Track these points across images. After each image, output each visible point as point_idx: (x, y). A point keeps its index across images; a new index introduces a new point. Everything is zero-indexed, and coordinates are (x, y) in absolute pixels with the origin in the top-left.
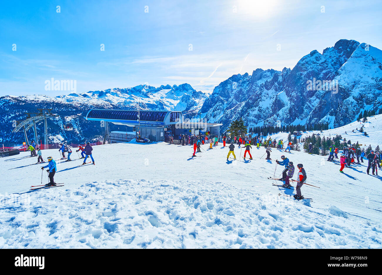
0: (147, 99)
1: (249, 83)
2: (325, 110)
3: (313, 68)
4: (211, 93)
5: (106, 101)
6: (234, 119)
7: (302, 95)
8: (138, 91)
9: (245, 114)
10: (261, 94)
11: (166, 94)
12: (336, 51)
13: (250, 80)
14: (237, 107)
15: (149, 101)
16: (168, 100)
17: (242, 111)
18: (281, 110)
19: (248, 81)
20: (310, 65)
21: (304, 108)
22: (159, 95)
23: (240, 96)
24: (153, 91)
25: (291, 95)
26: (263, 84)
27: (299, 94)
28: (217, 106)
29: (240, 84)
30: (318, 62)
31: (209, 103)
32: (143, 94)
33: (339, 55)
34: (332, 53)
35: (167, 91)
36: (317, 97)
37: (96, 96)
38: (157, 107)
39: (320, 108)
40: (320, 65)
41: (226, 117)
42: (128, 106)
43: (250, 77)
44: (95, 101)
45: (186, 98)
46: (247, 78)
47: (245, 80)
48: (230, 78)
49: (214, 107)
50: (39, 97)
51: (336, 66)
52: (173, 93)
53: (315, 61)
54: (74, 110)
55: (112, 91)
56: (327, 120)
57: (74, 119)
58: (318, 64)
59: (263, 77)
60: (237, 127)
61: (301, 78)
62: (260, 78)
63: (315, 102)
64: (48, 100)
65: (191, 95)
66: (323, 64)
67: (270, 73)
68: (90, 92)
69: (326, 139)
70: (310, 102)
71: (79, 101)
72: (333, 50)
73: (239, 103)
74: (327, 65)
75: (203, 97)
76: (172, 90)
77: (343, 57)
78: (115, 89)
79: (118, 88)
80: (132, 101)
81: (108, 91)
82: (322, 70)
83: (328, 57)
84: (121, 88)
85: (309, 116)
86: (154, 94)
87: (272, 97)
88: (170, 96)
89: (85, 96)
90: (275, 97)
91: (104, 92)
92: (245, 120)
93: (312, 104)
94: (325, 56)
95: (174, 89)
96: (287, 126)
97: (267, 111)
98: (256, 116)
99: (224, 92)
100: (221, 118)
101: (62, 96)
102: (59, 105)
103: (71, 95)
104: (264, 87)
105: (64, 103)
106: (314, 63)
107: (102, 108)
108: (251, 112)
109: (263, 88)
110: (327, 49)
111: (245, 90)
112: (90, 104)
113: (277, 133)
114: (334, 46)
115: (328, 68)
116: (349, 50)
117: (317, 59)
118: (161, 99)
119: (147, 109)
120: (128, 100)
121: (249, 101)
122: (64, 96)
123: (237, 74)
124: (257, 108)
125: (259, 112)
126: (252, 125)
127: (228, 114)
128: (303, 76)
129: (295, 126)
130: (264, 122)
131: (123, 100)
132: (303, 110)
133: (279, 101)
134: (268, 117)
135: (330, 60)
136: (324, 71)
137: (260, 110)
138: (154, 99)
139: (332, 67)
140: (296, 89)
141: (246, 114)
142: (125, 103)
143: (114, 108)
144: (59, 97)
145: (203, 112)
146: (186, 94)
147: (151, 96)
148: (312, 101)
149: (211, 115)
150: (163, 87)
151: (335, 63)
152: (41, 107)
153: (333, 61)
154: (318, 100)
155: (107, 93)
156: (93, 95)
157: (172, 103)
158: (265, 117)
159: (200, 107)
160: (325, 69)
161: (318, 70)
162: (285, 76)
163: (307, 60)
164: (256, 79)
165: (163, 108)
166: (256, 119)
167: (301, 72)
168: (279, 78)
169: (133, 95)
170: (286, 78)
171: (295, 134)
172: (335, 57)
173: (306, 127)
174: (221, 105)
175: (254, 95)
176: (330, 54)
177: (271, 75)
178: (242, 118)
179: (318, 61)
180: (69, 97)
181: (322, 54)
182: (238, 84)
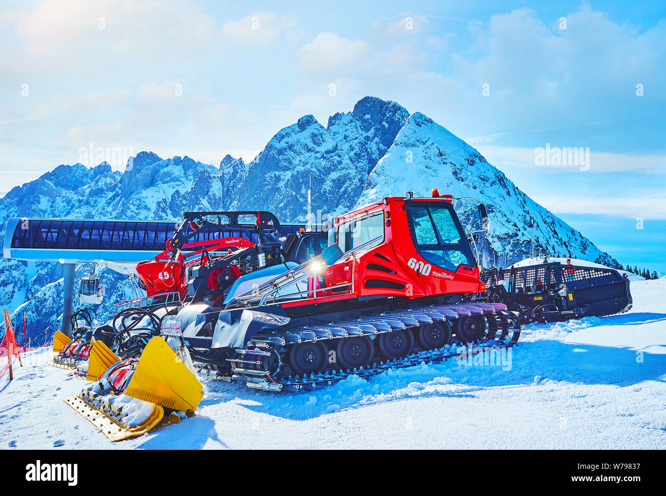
1: (114, 197)
3: (307, 164)
9: (109, 298)
12: (359, 123)
13: (120, 185)
19: (113, 189)
20: (299, 154)
26: (164, 200)
29: (85, 198)
30: (317, 149)
33: (365, 135)
34: (348, 127)
40: (323, 156)
41: (37, 311)
43: (119, 178)
46: (108, 180)
47: (99, 183)
51: (359, 162)
53: (311, 145)
58: (317, 152)
59: (161, 180)
61: (278, 189)
62: (152, 183)
66: (331, 154)
67: (180, 168)
72: (352, 121)
74: (339, 159)
77: (375, 141)
82: (328, 171)
83: (341, 137)
94: (335, 134)
104: (169, 212)
106: (309, 150)
109: (166, 213)
110: (337, 116)
114: (352, 111)
115: (342, 166)
116: (387, 125)
117: (316, 138)
123: (71, 165)
127: (45, 300)
128: (281, 184)
135: (346, 146)
136: (334, 175)
139: (351, 165)
151: (358, 155)
153: (352, 149)
160: (335, 167)
161: (319, 170)
162: (230, 180)
163: (290, 140)
164: (137, 186)
167: (277, 173)
168: (213, 185)
170: (233, 187)
172: (356, 138)
176: (346, 131)
177: (185, 174)
179: (319, 146)
181: (326, 127)
182: (75, 197)
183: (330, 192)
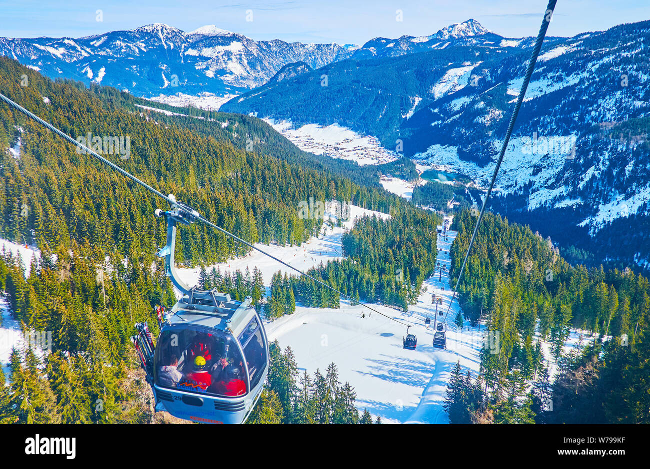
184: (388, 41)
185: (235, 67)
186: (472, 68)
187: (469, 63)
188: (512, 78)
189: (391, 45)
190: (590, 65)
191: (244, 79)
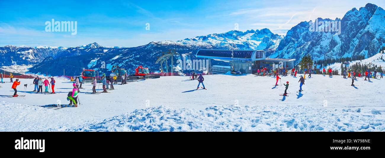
0: (237, 41)
2: (362, 46)
3: (354, 19)
4: (285, 35)
5: (208, 43)
6: (302, 55)
7: (348, 37)
8: (230, 35)
10: (321, 36)
11: (251, 37)
14: (305, 46)
15: (238, 42)
16: (252, 41)
17: (308, 48)
18: (336, 47)
20: (352, 17)
21: (350, 45)
22: (246, 37)
23: (307, 37)
24: (241, 35)
25: (341, 37)
27: (346, 36)
28: (290, 45)
29: (307, 29)
31: (283, 43)
32: (234, 37)
33: (368, 12)
35: (252, 34)
36: (357, 38)
37: (201, 40)
38: (244, 46)
39: (359, 45)
41: (297, 54)
42: (223, 47)
44: (201, 43)
45: (266, 39)
48: (299, 24)
49: (288, 46)
50: (168, 42)
52: (256, 36)
54: (187, 49)
55: (212, 36)
56: (364, 53)
57: (187, 56)
58: (357, 17)
60: (306, 61)
61: (347, 26)
63: (356, 41)
64: (173, 43)
65: (270, 37)
66: (360, 17)
68: (197, 37)
69: (364, 65)
70: (353, 41)
71: (191, 43)
72: (365, 9)
73: (306, 43)
74: (362, 18)
75: (279, 38)
76: (255, 34)
78: (214, 34)
79: (216, 34)
80: (226, 42)
81: (209, 36)
82: (359, 21)
83: (362, 13)
84: (218, 33)
85: (353, 51)
86: (242, 37)
87: (329, 38)
88: (254, 38)
89: (194, 40)
90: (331, 38)
91: (207, 36)
92: (311, 55)
93: (355, 43)
95: (257, 32)
96: (340, 59)
97: (326, 48)
98: (318, 52)
99: (295, 34)
100: (293, 54)
101: (181, 41)
102: (178, 46)
103: (185, 39)
105: (181, 45)
106: (355, 16)
107: (205, 48)
108: (315, 49)
110: (361, 8)
111: (310, 33)
112: (197, 46)
113: (333, 63)
117: (356, 13)
118: (247, 41)
119: (237, 48)
120: (223, 42)
121: (313, 41)
122: (182, 41)
123: (304, 21)
124: (319, 46)
125: (320, 49)
126: (316, 59)
127: (298, 51)
128: (348, 24)
129: (345, 58)
130: (325, 56)
131: (220, 42)
132: (349, 47)
133: (334, 41)
134: (327, 52)
135: (363, 15)
136: (360, 22)
137: (321, 48)
138: (241, 40)
139: (365, 19)
140: (344, 32)
141: (312, 51)
142: (221, 44)
143: (213, 48)
144: (179, 41)
145: (279, 50)
146: (266, 36)
147: (239, 39)
148: (354, 41)
149: (286, 52)
150: (249, 32)
152: (169, 48)
153: (365, 16)
154: (358, 40)
155: (208, 37)
156: (199, 39)
157: (255, 43)
158: (325, 53)
159: (277, 46)
160: (361, 20)
161: (357, 21)
163: (350, 14)
165: (249, 48)
166: (319, 54)
167: (347, 22)
169: (226, 38)
171: (345, 64)
172: (366, 13)
173: (352, 59)
174: (293, 44)
175: (316, 37)
176: (363, 11)
178: (309, 53)
179: (357, 15)
180: (184, 41)
181: (359, 10)
182: (305, 29)
183: (360, 26)
184: (73, 48)
185: (31, 57)
186: (97, 59)
187: (96, 58)
188: (107, 64)
189: (74, 50)
190: (124, 61)
191: (33, 60)
